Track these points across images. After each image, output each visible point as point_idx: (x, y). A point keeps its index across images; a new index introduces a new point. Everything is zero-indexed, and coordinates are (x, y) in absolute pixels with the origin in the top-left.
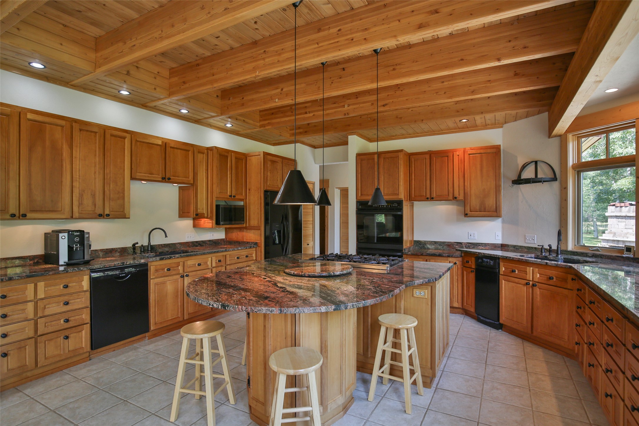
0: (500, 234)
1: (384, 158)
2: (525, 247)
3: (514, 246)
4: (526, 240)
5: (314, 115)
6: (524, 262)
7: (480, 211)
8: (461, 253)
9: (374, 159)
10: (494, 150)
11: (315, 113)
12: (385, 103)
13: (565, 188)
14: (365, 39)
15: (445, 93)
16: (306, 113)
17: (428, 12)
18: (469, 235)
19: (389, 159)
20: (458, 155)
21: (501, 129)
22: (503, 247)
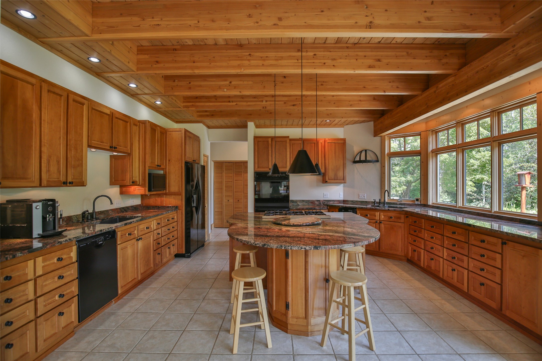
0: (342, 194)
1: (276, 141)
2: (359, 201)
3: (352, 201)
4: (360, 197)
5: (236, 104)
6: (374, 209)
7: (334, 180)
8: (327, 207)
9: (268, 141)
10: (342, 142)
11: (238, 103)
12: (294, 104)
13: (384, 167)
14: (334, 65)
15: (334, 103)
16: (229, 102)
17: (374, 59)
18: (324, 195)
19: (280, 142)
20: (321, 143)
21: (343, 128)
22: (344, 201)
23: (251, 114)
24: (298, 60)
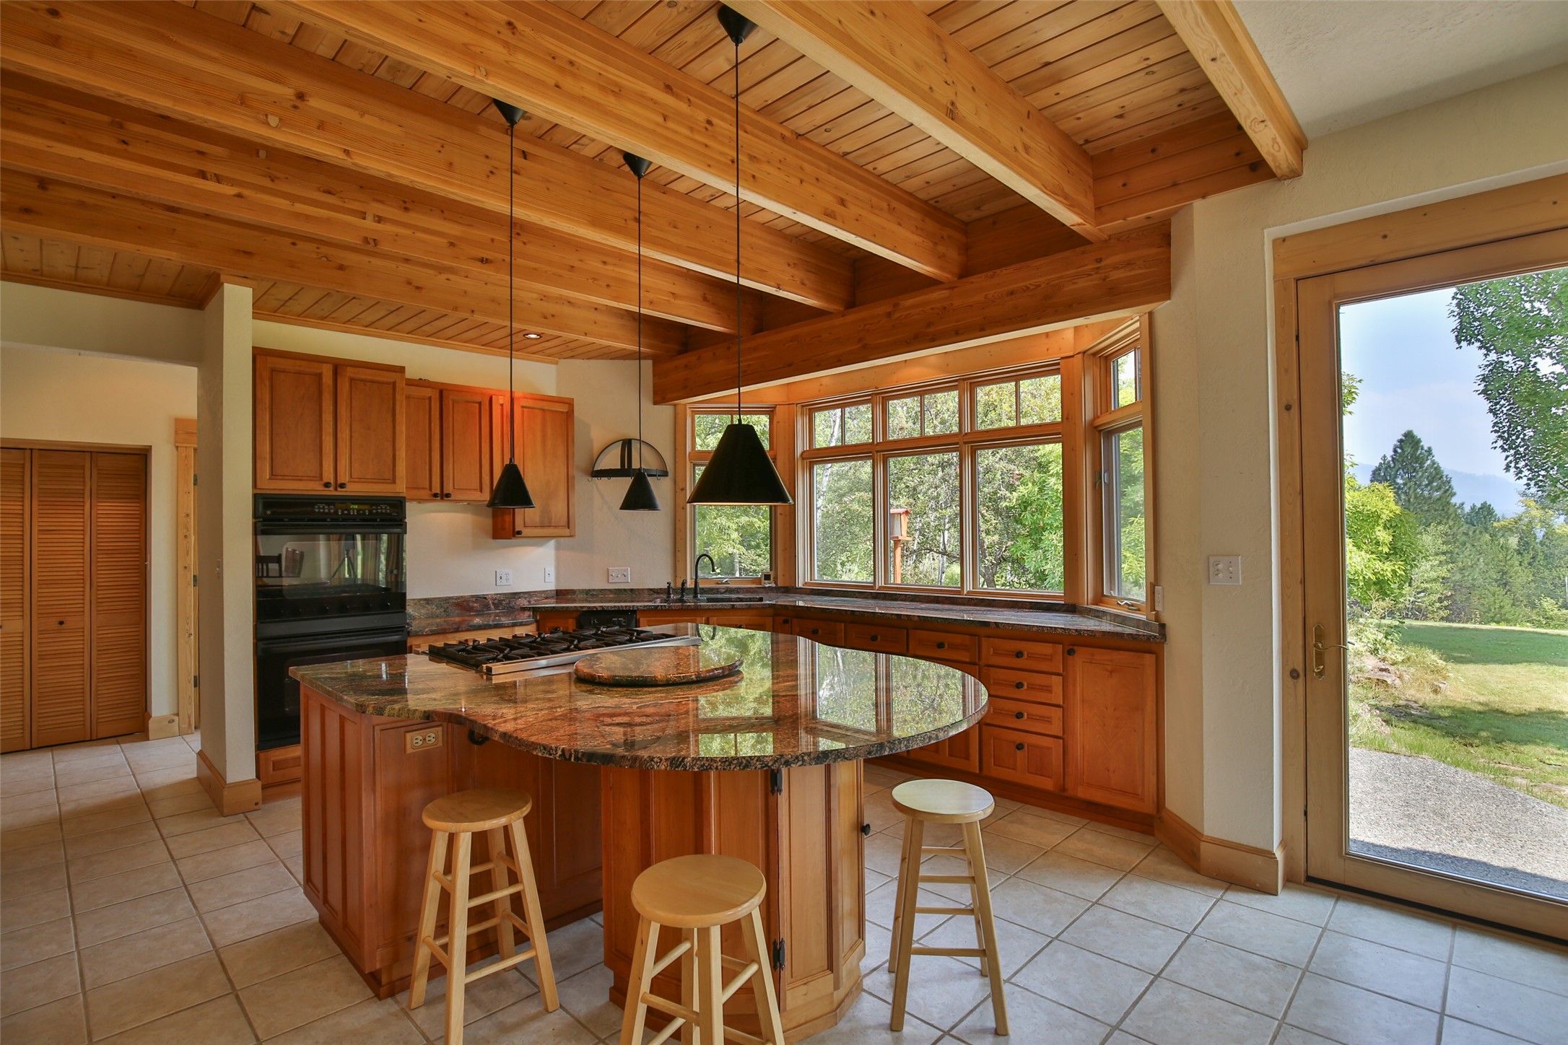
0: (551, 570)
1: (352, 380)
2: (610, 590)
3: (587, 592)
4: (610, 577)
5: (239, 196)
7: (542, 527)
8: (534, 616)
9: (320, 376)
10: (564, 409)
11: (246, 192)
12: (485, 256)
14: (754, 176)
16: (202, 175)
18: (498, 578)
19: (368, 384)
20: (502, 405)
21: (554, 366)
22: (560, 594)
23: (249, 254)
24: (665, 120)
